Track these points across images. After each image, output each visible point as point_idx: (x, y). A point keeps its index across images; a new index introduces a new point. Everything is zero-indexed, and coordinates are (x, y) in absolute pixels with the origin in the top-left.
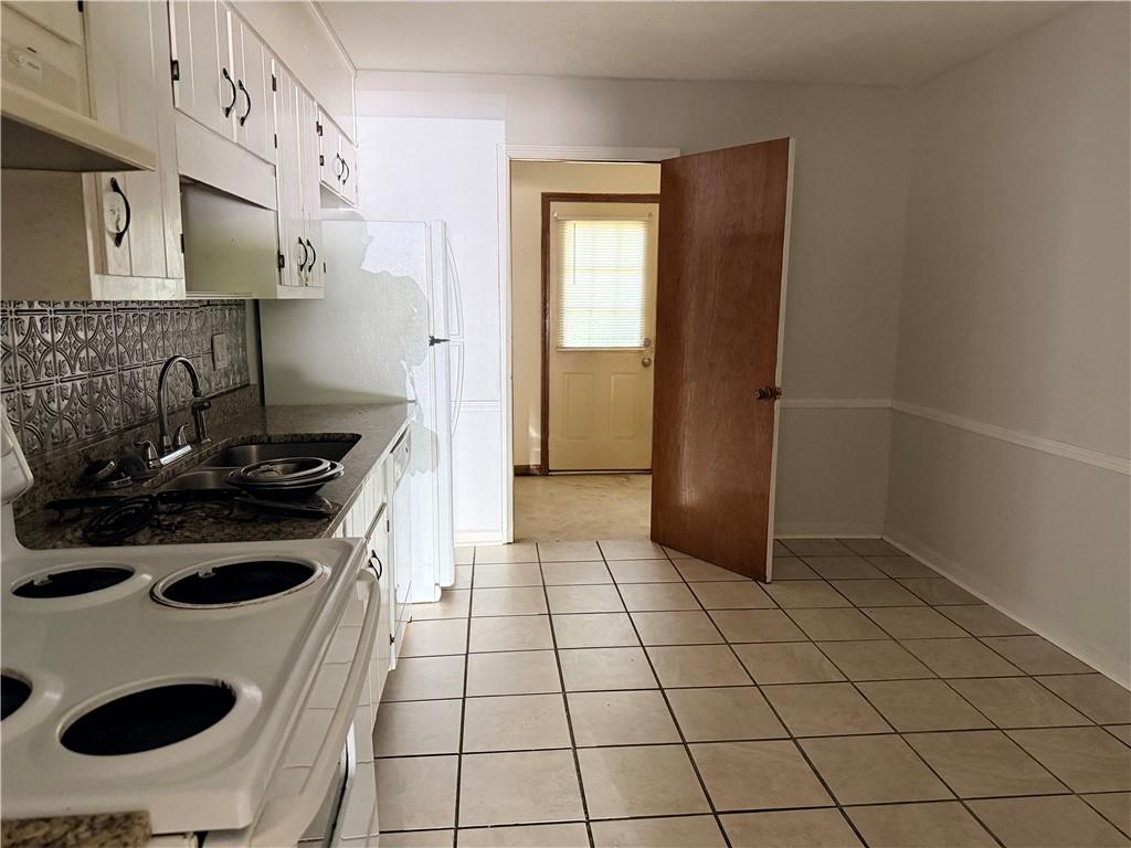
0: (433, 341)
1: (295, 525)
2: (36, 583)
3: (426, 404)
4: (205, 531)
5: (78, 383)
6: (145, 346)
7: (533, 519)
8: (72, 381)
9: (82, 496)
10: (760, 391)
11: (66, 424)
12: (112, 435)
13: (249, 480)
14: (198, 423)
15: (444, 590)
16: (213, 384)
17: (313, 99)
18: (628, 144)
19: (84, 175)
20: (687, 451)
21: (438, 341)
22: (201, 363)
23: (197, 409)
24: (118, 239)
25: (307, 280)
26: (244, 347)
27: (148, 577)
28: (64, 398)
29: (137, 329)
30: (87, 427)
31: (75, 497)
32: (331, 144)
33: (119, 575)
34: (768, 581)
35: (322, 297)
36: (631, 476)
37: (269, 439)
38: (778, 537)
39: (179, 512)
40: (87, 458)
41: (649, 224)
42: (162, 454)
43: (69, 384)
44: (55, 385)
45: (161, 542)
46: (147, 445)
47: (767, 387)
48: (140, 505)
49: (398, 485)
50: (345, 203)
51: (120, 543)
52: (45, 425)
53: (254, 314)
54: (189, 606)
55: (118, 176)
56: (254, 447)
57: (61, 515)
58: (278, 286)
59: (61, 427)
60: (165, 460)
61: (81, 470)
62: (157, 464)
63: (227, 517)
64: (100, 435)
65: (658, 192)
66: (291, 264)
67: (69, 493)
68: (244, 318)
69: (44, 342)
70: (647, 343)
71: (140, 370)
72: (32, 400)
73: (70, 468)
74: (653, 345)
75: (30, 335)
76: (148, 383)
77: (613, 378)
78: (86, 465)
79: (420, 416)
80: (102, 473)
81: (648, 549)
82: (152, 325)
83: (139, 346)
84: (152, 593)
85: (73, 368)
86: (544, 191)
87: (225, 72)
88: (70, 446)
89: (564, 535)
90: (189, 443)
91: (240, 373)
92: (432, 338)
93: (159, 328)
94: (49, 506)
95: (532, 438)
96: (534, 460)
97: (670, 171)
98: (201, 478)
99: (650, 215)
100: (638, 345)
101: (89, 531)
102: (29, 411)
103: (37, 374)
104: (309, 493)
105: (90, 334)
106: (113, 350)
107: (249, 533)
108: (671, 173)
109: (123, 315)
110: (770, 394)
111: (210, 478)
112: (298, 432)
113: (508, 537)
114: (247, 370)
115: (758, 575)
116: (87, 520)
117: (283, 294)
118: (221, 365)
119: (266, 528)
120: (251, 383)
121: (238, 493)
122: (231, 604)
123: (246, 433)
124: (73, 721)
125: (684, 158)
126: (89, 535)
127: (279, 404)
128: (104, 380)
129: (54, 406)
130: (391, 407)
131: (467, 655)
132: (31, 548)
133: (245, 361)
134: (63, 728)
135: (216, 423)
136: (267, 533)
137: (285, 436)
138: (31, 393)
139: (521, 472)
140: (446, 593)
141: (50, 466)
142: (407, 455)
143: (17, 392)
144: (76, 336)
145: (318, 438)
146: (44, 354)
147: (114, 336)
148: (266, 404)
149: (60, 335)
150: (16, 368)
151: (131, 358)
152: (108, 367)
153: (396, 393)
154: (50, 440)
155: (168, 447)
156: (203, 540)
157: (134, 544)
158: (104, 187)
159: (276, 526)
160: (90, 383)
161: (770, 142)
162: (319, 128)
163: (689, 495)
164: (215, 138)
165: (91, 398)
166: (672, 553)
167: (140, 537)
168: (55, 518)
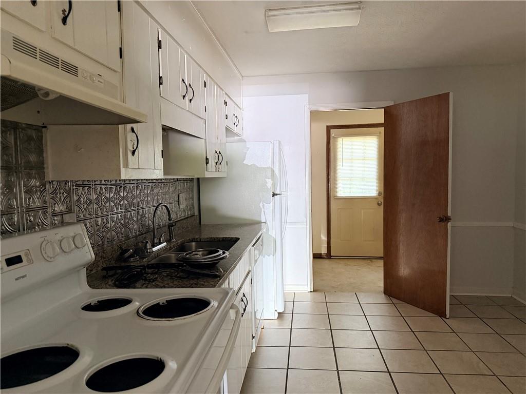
0: (274, 195)
1: (205, 280)
2: (92, 304)
3: (270, 224)
4: (165, 283)
5: (119, 215)
6: (149, 199)
7: (323, 280)
8: (117, 214)
9: (118, 265)
10: (440, 218)
11: (114, 233)
12: (133, 238)
13: (188, 259)
14: (170, 232)
15: (279, 313)
16: (178, 215)
17: (223, 90)
18: (367, 100)
19: (120, 126)
20: (402, 249)
21: (277, 195)
22: (173, 206)
23: (170, 226)
24: (133, 153)
25: (219, 169)
26: (193, 198)
27: (137, 304)
28: (113, 222)
29: (146, 191)
30: (122, 234)
31: (115, 265)
32: (231, 110)
33: (125, 302)
34: (448, 317)
35: (226, 176)
36: (374, 260)
37: (200, 240)
38: (452, 294)
39: (156, 273)
40: (121, 248)
41: (379, 137)
42: (153, 246)
43: (115, 216)
44: (110, 216)
45: (146, 287)
46: (147, 242)
47: (443, 216)
48: (139, 270)
49: (256, 262)
50: (237, 135)
51: (129, 287)
52: (104, 233)
53: (197, 184)
54: (152, 319)
55: (134, 125)
56: (194, 243)
57: (107, 274)
58: (206, 172)
59: (111, 234)
60: (154, 249)
61: (119, 253)
62: (151, 251)
63: (176, 276)
64: (128, 238)
65: (383, 122)
66: (212, 162)
67: (113, 263)
68: (193, 187)
69: (106, 198)
70: (380, 194)
71: (146, 209)
72: (99, 223)
73: (114, 252)
74: (383, 195)
75: (100, 194)
76: (150, 215)
77: (362, 211)
78: (120, 251)
79: (268, 230)
80: (127, 255)
81: (382, 298)
82: (152, 190)
83: (146, 199)
84: (138, 312)
85: (117, 209)
86: (328, 125)
87: (183, 80)
88: (114, 243)
89: (338, 289)
90: (166, 241)
91: (190, 210)
92: (274, 193)
93: (155, 191)
94: (104, 269)
95: (323, 240)
96: (324, 251)
97: (388, 112)
98: (169, 258)
99: (380, 133)
100: (375, 195)
101: (117, 281)
102: (98, 227)
103: (102, 211)
104: (213, 265)
105: (125, 194)
106: (135, 201)
107: (184, 284)
108: (389, 112)
109: (140, 185)
110: (445, 219)
111: (173, 258)
112: (213, 236)
113: (310, 288)
114: (194, 209)
115: (442, 314)
116: (118, 276)
117: (208, 175)
118: (181, 207)
119: (192, 282)
120: (195, 214)
121: (182, 265)
122: (170, 319)
123: (191, 237)
124: (92, 374)
125: (395, 106)
126: (117, 283)
127: (206, 224)
128: (131, 214)
129: (109, 225)
130: (255, 225)
131: (289, 347)
132: (93, 288)
133: (193, 205)
134: (88, 376)
135: (179, 232)
136: (192, 284)
137: (207, 238)
138: (99, 220)
139: (317, 256)
140: (280, 315)
141: (105, 252)
142: (261, 247)
143: (93, 219)
144: (120, 195)
145: (221, 240)
146: (106, 203)
147: (136, 194)
148: (202, 224)
149: (113, 194)
150: (93, 208)
151: (143, 204)
152: (133, 208)
153: (256, 218)
154: (106, 240)
155: (156, 243)
156: (164, 287)
157: (135, 287)
158: (128, 131)
159: (196, 281)
160: (125, 215)
161: (439, 95)
162: (226, 103)
163: (404, 271)
164: (179, 109)
165: (125, 222)
166: (395, 301)
167: (137, 285)
168: (105, 274)
